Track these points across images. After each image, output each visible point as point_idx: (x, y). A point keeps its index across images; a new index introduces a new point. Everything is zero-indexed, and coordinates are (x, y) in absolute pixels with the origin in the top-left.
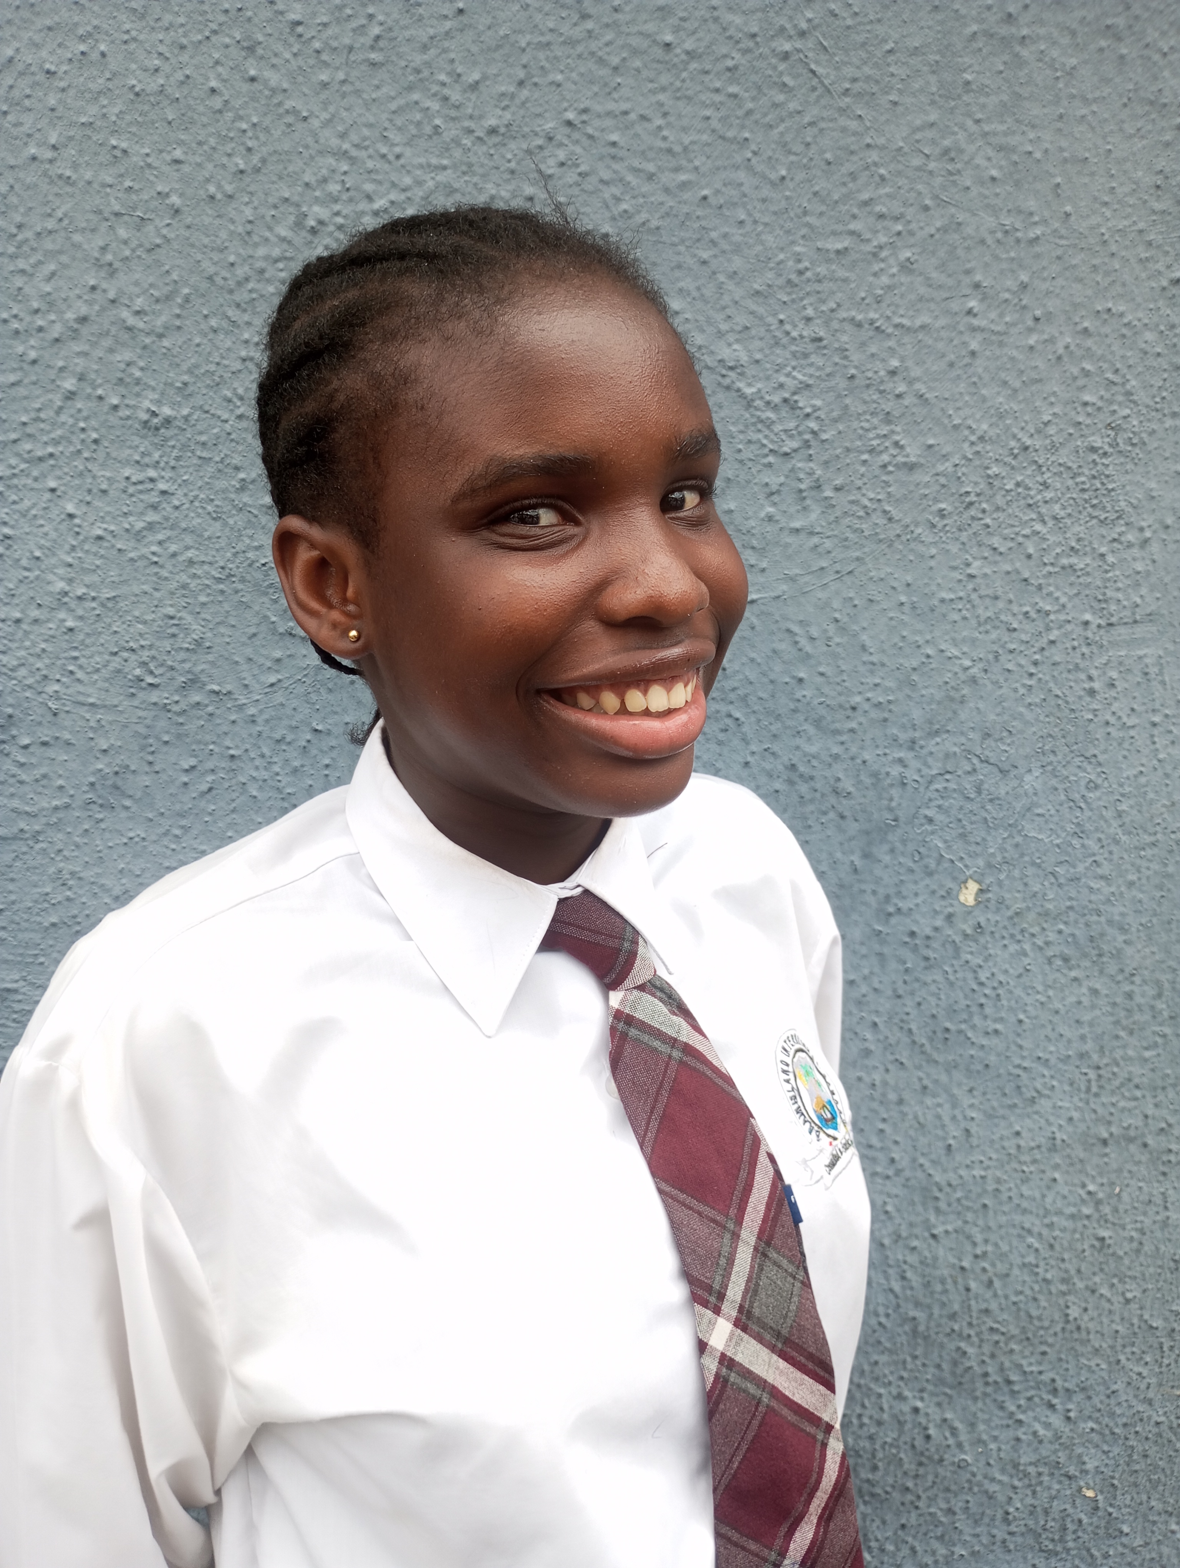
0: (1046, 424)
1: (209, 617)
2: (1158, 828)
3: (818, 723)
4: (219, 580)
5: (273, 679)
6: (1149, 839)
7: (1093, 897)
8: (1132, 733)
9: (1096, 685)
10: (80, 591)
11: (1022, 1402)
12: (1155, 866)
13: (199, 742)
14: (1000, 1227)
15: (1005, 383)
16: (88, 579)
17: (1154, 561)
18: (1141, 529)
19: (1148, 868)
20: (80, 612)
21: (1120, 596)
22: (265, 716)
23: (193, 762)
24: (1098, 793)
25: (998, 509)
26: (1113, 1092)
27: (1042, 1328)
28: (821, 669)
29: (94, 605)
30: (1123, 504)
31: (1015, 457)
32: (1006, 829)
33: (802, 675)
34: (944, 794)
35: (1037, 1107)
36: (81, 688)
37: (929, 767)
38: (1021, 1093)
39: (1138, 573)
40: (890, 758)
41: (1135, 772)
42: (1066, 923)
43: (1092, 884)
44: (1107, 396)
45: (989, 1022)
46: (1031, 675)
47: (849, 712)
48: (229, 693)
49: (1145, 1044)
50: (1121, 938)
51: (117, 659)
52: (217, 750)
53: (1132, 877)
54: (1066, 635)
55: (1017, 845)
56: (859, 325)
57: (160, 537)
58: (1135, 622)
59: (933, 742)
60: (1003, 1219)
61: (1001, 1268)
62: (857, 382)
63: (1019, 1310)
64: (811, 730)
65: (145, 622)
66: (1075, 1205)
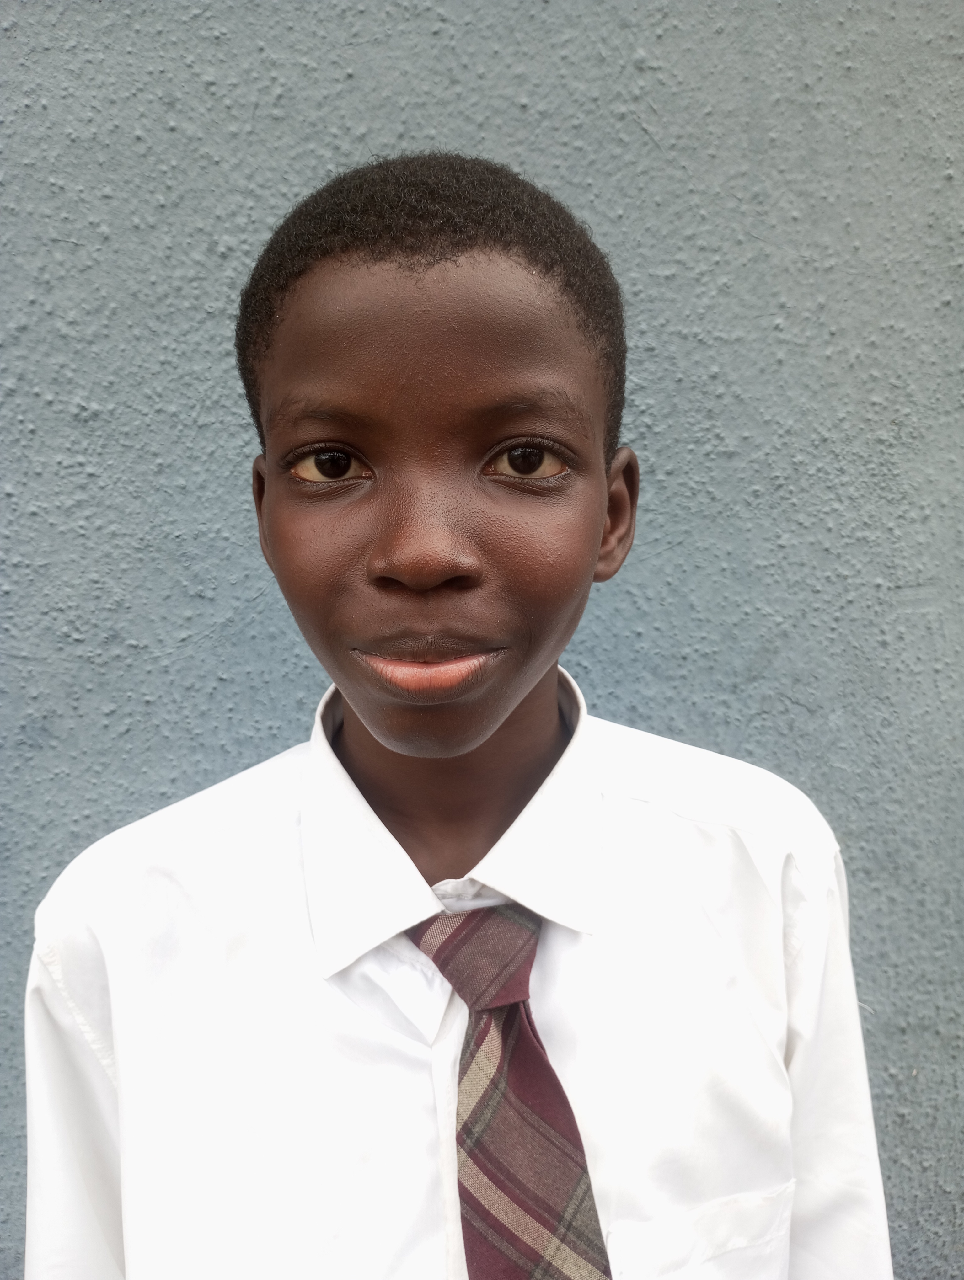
0: (842, 420)
1: (129, 582)
2: (942, 760)
3: (654, 671)
4: (138, 550)
5: (184, 635)
6: (934, 768)
7: (890, 819)
8: (919, 678)
10: (16, 559)
12: (941, 792)
13: (119, 690)
15: (807, 386)
16: (23, 549)
17: (933, 534)
18: (922, 508)
19: (935, 794)
20: (15, 578)
21: (905, 563)
22: (177, 667)
23: (113, 707)
25: (803, 490)
26: (909, 988)
28: (657, 625)
29: (28, 571)
30: (906, 487)
31: (816, 447)
34: (762, 731)
36: (14, 643)
37: (749, 708)
39: (920, 544)
40: (715, 700)
41: (921, 711)
44: (892, 397)
47: (681, 662)
48: (146, 647)
49: (935, 945)
50: (913, 853)
51: (47, 618)
52: (134, 696)
53: (922, 801)
54: (861, 596)
56: (685, 338)
57: (87, 513)
58: (919, 585)
62: (683, 384)
65: (72, 586)
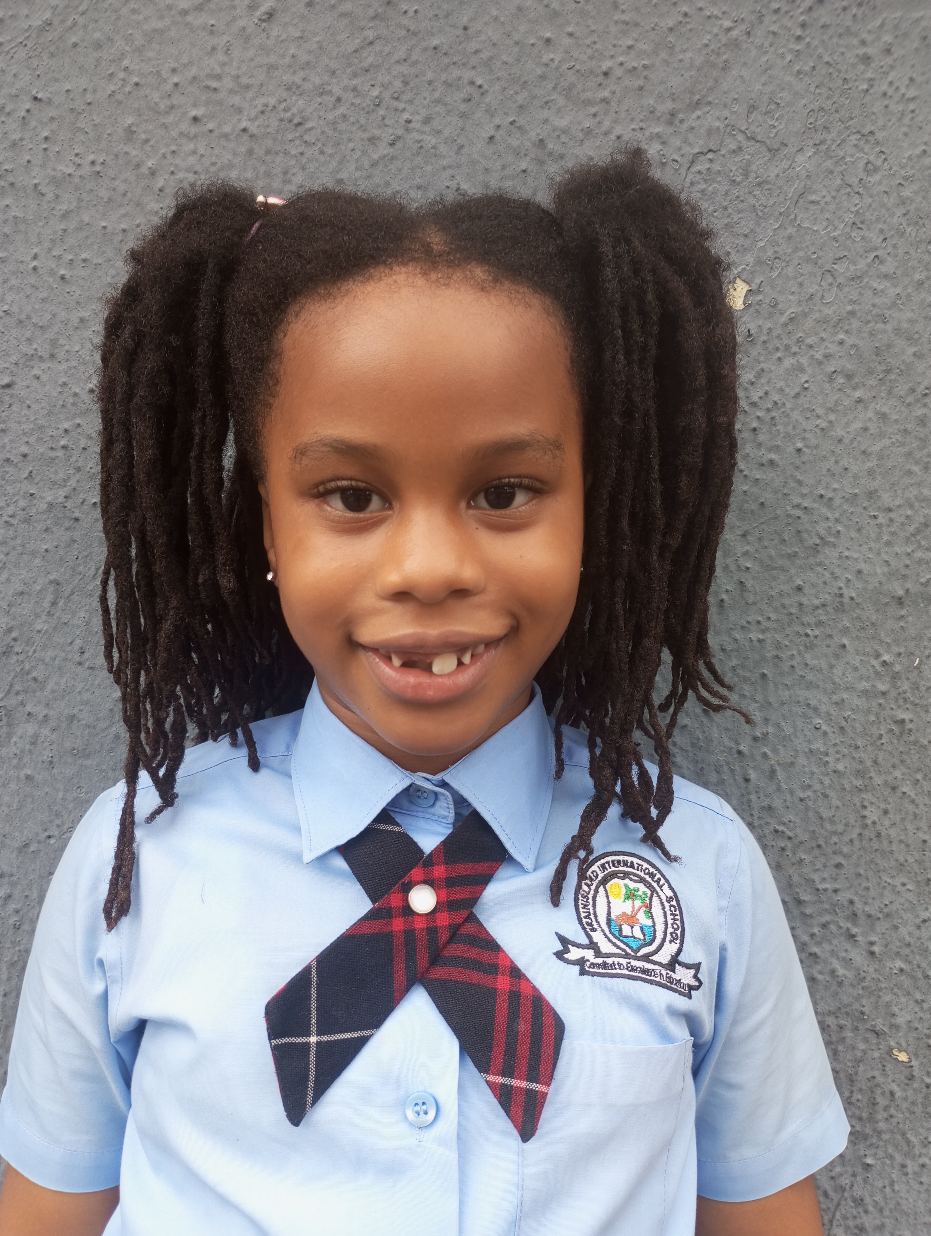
9: (870, 51)
11: (816, 930)
14: (783, 704)
24: (877, 177)
27: (835, 833)
32: (777, 220)
33: (548, 35)
35: (820, 558)
38: (801, 540)
42: (847, 332)
43: (875, 285)
45: (763, 451)
46: (799, 38)
55: (790, 238)
59: (694, 116)
60: (785, 694)
61: (784, 755)
63: (807, 809)
64: (561, 101)
66: (868, 679)
